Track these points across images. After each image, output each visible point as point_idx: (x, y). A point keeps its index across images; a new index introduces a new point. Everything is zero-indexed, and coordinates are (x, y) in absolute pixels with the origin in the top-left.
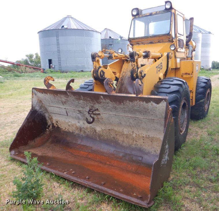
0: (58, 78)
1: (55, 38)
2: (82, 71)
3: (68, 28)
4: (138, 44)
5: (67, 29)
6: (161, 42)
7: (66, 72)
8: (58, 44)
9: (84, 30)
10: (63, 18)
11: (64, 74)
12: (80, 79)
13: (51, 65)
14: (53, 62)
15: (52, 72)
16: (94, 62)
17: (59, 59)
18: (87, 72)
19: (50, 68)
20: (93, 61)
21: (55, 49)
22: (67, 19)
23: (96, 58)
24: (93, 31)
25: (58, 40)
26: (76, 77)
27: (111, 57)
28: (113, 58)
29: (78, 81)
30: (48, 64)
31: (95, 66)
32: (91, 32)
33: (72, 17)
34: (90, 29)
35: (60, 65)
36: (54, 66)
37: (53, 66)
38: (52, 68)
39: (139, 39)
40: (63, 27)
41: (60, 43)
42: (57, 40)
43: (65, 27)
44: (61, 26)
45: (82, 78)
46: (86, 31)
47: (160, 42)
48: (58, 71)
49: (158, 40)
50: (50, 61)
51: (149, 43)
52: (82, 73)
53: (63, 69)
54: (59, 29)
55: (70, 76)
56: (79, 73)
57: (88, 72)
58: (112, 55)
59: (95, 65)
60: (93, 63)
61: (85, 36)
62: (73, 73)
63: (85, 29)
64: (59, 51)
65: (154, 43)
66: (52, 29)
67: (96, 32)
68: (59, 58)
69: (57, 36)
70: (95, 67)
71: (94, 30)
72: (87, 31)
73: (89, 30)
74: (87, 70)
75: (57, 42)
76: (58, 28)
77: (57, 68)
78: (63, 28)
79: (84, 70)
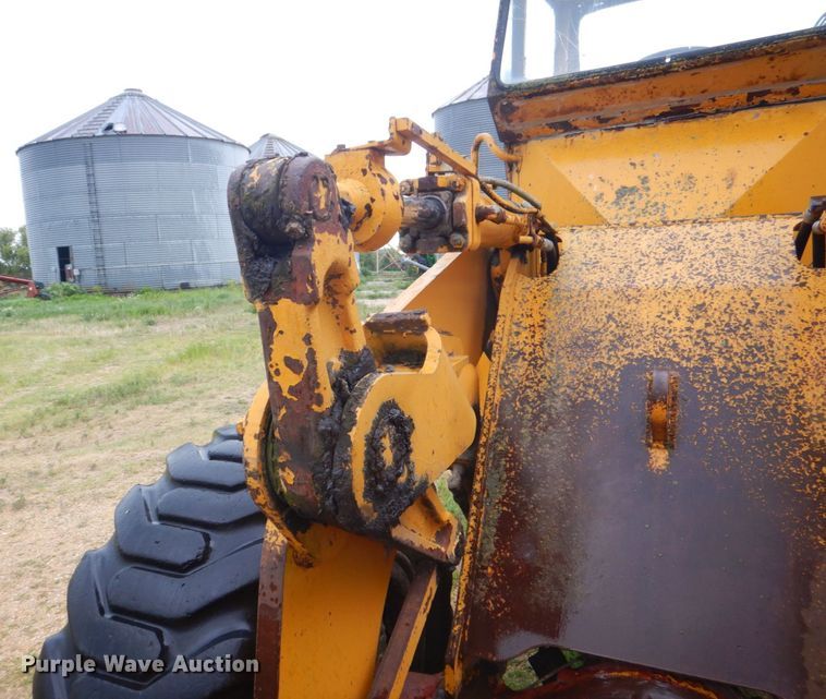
0: (88, 319)
1: (81, 169)
2: (185, 287)
3: (129, 132)
4: (567, 128)
5: (123, 134)
6: (768, 98)
7: (125, 293)
8: (92, 190)
9: (187, 137)
10: (111, 99)
11: (113, 303)
12: (177, 319)
13: (69, 267)
14: (74, 255)
15: (71, 293)
16: (285, 310)
17: (99, 246)
18: (203, 288)
19: (63, 277)
20: (263, 288)
21: (80, 207)
22: (126, 102)
23: (307, 239)
24: (222, 141)
25: (93, 175)
26: (159, 313)
27: (446, 227)
28: (462, 230)
29: (167, 328)
30: (55, 266)
31: (292, 364)
32: (213, 146)
33: (144, 93)
34: (209, 136)
35: (101, 267)
36: (80, 271)
37: (76, 272)
38: (72, 280)
39: (588, 85)
40: (110, 127)
41: (99, 186)
42: (88, 175)
43: (119, 128)
44: (105, 125)
45: (185, 316)
46: (194, 141)
47: (764, 104)
48: (95, 287)
49: (751, 84)
50: (64, 255)
51: (664, 115)
52: (185, 293)
53: (112, 282)
54: (94, 136)
55: (134, 309)
56: (174, 296)
57: (206, 291)
58: (462, 199)
59: (300, 353)
60: (268, 326)
61: (194, 162)
62: (150, 293)
63: (191, 133)
64: (96, 216)
65: (703, 115)
66: (68, 135)
67: (234, 144)
68: (98, 240)
69: (89, 163)
70: (289, 379)
71: (225, 139)
72: (200, 142)
73: (206, 138)
74: (201, 282)
75: (89, 185)
76: (89, 133)
77: (90, 278)
78: (110, 132)
79: (192, 283)
